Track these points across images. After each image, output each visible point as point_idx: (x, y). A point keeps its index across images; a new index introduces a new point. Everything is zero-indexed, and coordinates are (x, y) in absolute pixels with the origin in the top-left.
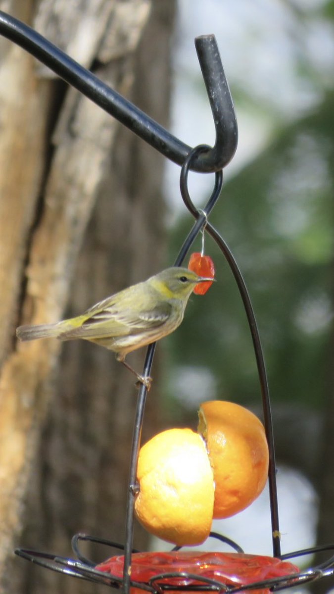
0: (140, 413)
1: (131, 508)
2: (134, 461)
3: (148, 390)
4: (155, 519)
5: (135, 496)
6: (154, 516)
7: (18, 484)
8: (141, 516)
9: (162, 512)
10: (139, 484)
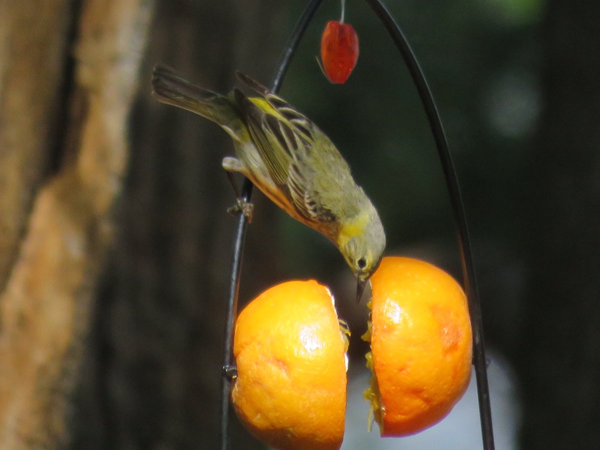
0: (236, 258)
1: (225, 401)
2: (229, 330)
3: (250, 221)
4: (259, 416)
5: (232, 381)
6: (258, 411)
7: (64, 373)
8: (240, 412)
9: (268, 403)
10: (236, 365)
